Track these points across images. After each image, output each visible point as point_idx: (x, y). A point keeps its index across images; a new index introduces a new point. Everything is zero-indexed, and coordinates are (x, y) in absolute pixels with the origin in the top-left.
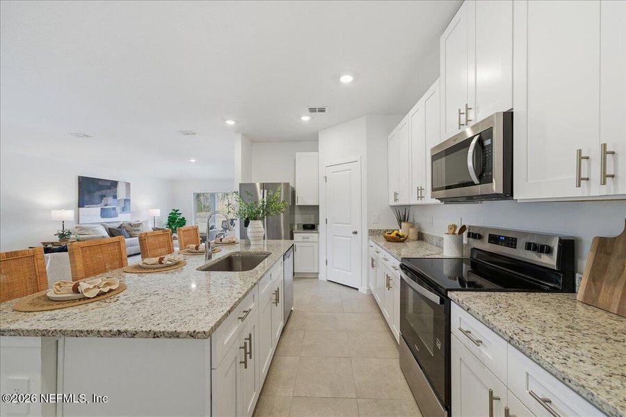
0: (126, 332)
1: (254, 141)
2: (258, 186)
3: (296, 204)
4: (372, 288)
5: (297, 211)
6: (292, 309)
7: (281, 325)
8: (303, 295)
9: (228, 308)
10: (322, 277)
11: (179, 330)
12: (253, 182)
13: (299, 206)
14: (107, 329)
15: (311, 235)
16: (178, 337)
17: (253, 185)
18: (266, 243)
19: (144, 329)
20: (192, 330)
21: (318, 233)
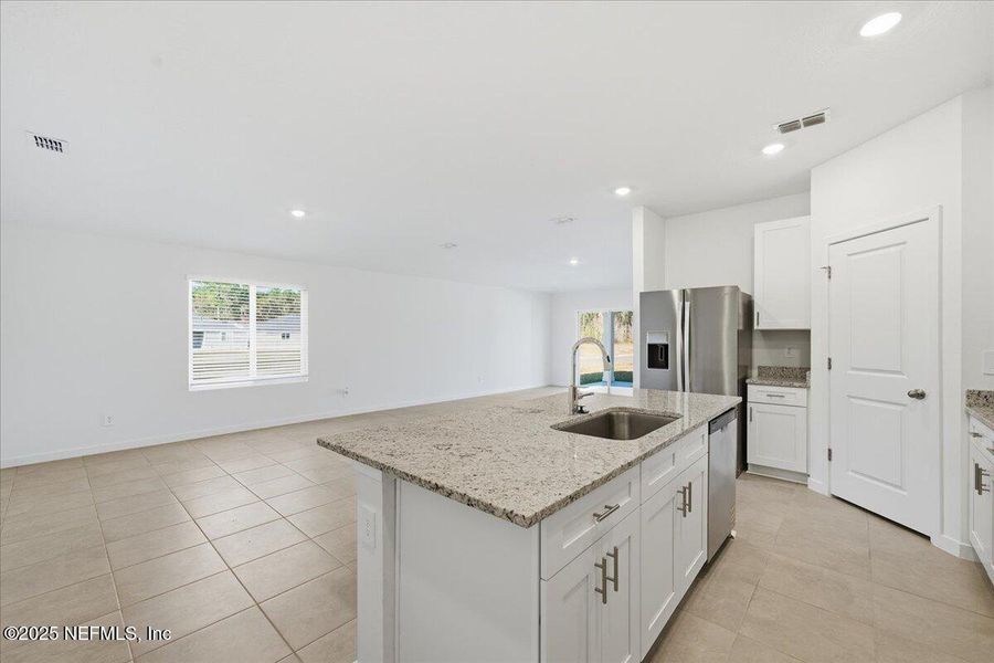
0: (443, 488)
1: (664, 216)
2: (676, 295)
3: (756, 327)
5: (757, 341)
6: (733, 533)
7: (701, 557)
8: (757, 511)
9: (570, 492)
11: (495, 504)
12: (666, 289)
13: (763, 332)
14: (428, 479)
15: (793, 394)
16: (493, 512)
17: (666, 295)
18: (686, 398)
19: (459, 491)
20: (509, 509)
21: (808, 388)
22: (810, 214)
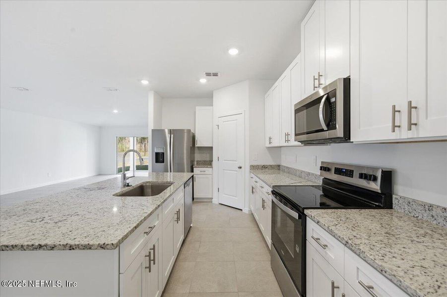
0: (46, 245)
1: (164, 98)
2: (167, 131)
3: (196, 146)
4: (252, 209)
5: (196, 151)
6: (192, 225)
7: (182, 238)
8: (200, 215)
9: (135, 225)
10: (215, 201)
11: (91, 243)
12: (163, 128)
13: (198, 147)
14: (30, 243)
15: (208, 170)
16: (90, 248)
17: (163, 131)
18: (172, 175)
19: (61, 243)
20: (102, 243)
21: (212, 167)
22: (213, 106)
